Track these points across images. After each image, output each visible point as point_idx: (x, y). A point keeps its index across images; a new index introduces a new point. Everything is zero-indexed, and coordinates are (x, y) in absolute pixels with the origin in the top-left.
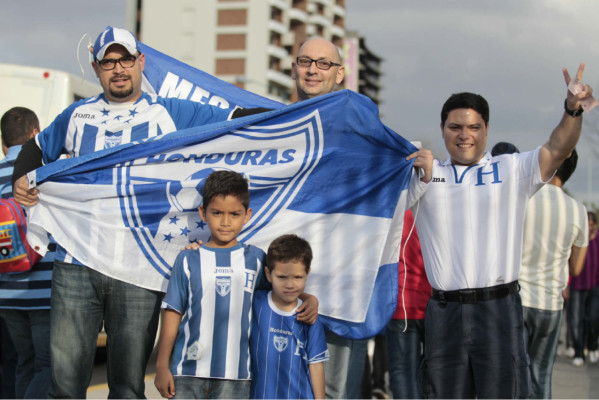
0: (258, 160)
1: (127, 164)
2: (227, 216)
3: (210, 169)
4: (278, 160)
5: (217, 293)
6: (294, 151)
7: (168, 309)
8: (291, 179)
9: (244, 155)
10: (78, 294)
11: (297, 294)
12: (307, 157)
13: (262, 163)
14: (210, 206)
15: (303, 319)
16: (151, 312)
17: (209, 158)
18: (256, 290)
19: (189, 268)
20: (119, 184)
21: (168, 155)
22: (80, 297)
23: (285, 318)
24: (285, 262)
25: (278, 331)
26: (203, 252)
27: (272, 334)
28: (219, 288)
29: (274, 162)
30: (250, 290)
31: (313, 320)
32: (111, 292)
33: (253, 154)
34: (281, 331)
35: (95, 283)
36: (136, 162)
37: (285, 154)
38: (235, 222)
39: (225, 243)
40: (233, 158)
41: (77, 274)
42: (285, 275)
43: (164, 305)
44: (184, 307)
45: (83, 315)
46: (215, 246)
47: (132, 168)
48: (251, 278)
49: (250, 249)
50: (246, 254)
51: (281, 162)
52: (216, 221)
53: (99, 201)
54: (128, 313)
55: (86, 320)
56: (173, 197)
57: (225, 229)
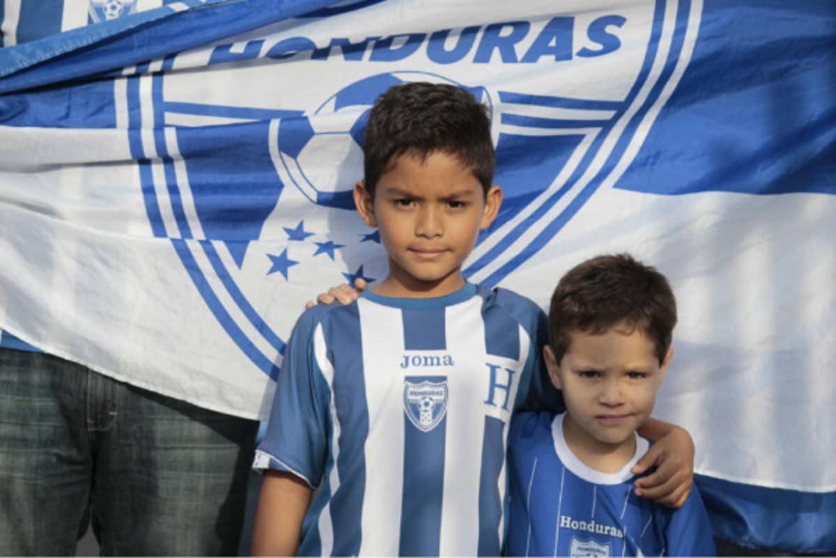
0: (521, 48)
1: (156, 66)
2: (431, 208)
3: (387, 76)
4: (576, 48)
5: (407, 422)
6: (619, 21)
7: (272, 472)
8: (621, 108)
9: (479, 36)
10: (17, 431)
11: (632, 422)
12: (655, 38)
13: (531, 56)
14: (385, 183)
15: (653, 492)
16: (226, 479)
17: (382, 46)
18: (518, 411)
19: (331, 356)
20: (135, 127)
21: (269, 44)
22: (25, 442)
23: (602, 488)
24: (597, 331)
25: (583, 525)
26: (366, 308)
27: (568, 534)
28: (414, 409)
29: (564, 54)
30: (503, 413)
31: (682, 495)
32: (112, 425)
33: (506, 32)
34: (591, 527)
35: (67, 399)
36: (179, 62)
37: (596, 30)
38: (456, 225)
39: (429, 284)
40: (450, 44)
41: (14, 378)
42: (599, 367)
43: (262, 460)
44: (319, 462)
45: (33, 491)
46: (402, 293)
47: (167, 79)
48: (502, 378)
49: (500, 301)
50: (486, 312)
51: (585, 53)
52: (403, 225)
53: (81, 170)
54: (162, 484)
55: (40, 503)
56: (289, 160)
57: (427, 244)
